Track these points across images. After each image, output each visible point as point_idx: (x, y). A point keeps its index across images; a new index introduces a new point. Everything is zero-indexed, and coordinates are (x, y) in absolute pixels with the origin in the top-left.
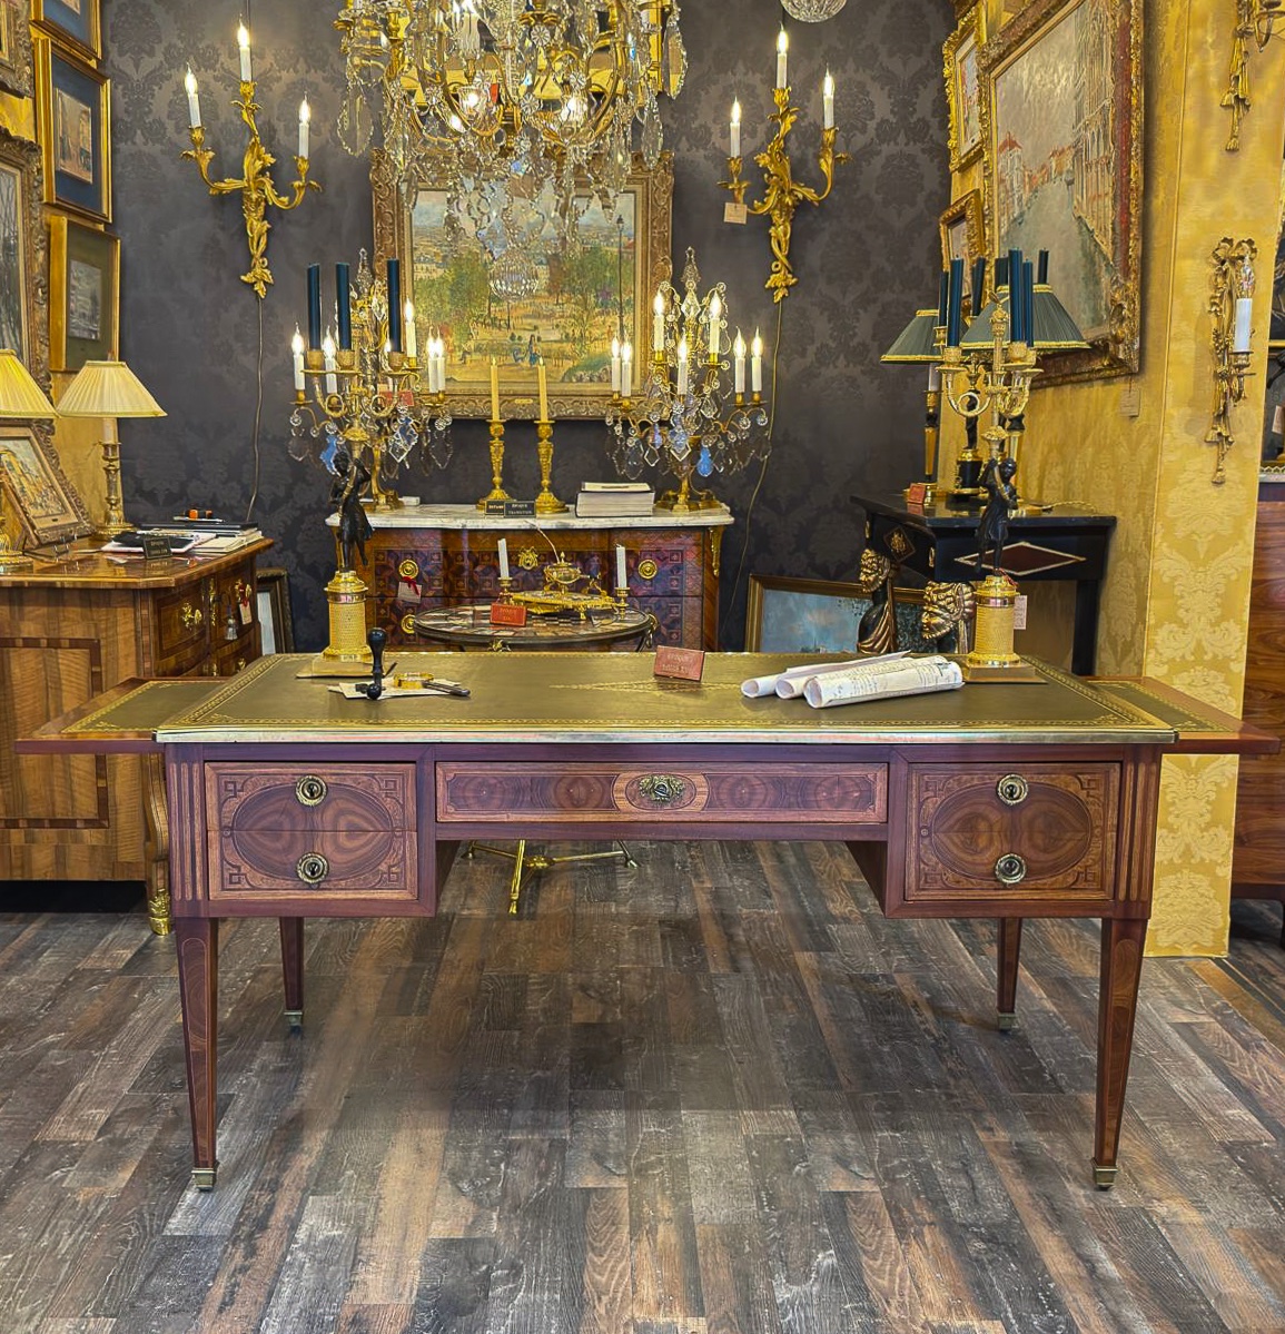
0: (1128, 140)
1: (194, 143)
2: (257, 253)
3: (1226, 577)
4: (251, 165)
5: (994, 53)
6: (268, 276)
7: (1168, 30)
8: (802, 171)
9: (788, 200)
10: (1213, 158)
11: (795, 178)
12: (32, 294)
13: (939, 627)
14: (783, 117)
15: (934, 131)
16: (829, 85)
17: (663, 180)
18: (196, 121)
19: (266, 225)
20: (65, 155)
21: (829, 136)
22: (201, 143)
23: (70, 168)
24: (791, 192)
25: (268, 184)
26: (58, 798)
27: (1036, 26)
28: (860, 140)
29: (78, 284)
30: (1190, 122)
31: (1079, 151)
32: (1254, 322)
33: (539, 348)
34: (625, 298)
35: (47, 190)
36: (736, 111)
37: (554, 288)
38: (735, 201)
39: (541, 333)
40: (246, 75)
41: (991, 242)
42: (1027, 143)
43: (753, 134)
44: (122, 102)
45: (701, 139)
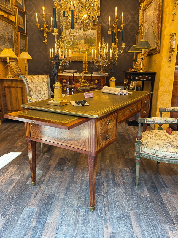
0: (159, 20)
1: (37, 23)
2: (45, 38)
3: (170, 80)
4: (45, 26)
5: (144, 9)
6: (47, 42)
7: (165, 3)
8: (119, 27)
9: (117, 31)
10: (171, 21)
11: (118, 28)
12: (15, 43)
13: (132, 87)
14: (116, 19)
15: (137, 22)
16: (122, 15)
17: (100, 28)
18: (37, 20)
19: (47, 34)
20: (20, 24)
21: (122, 22)
22: (38, 23)
23: (21, 26)
24: (117, 30)
25: (47, 29)
26: (18, 108)
27: (149, 4)
28: (127, 23)
29: (21, 42)
30: (167, 16)
31: (154, 22)
32: (175, 45)
33: (83, 51)
34: (95, 44)
35: (17, 29)
36: (110, 18)
37: (85, 43)
38: (109, 31)
39: (83, 49)
40: (44, 13)
41: (143, 36)
42: (148, 21)
43: (112, 22)
44: (28, 17)
45: (105, 22)
